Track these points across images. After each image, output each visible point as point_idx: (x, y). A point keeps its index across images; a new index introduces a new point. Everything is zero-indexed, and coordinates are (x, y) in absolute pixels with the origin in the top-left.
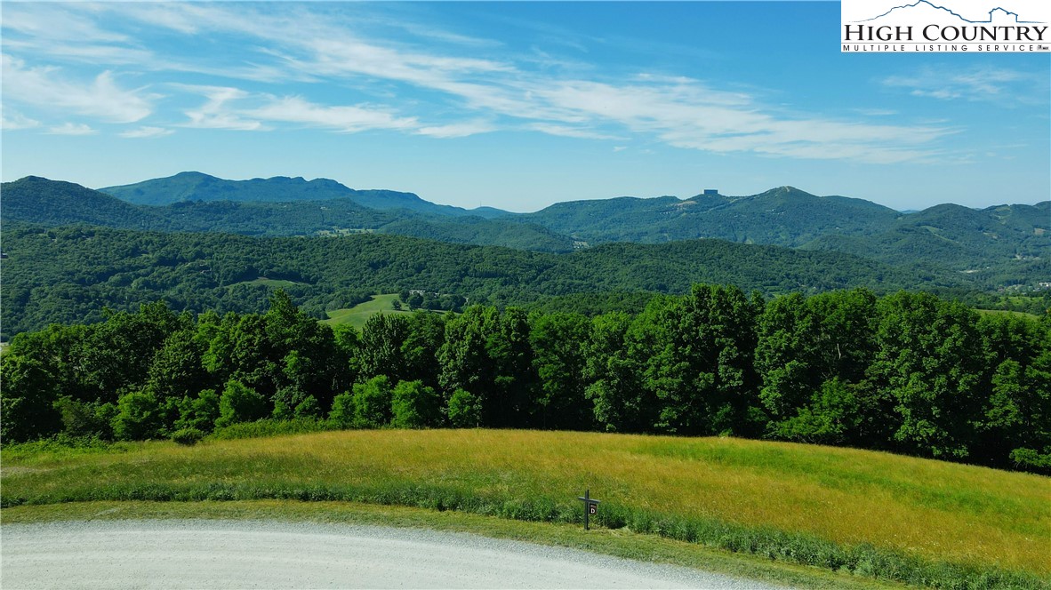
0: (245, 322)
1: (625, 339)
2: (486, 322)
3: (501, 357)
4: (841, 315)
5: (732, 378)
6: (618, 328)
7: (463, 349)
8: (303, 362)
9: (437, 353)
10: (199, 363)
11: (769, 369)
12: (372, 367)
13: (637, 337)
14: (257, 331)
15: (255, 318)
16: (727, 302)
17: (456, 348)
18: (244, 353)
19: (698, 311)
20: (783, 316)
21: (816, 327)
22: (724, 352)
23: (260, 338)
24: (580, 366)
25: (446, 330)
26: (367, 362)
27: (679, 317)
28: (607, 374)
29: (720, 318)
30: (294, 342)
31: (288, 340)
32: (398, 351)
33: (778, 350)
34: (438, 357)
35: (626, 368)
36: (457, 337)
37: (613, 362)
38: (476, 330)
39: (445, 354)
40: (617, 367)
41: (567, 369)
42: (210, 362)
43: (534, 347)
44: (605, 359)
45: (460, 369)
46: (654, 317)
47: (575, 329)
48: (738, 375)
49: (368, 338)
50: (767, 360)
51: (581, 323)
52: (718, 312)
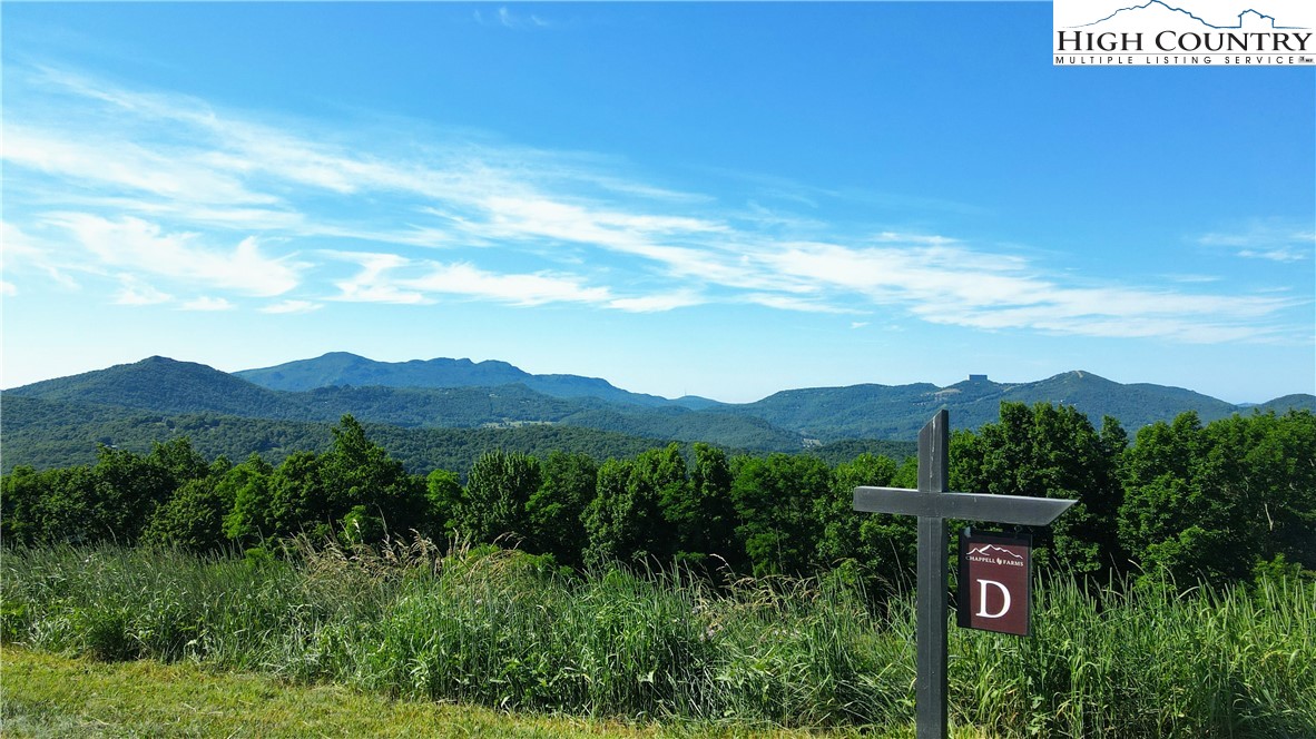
0: (292, 463)
2: (662, 465)
3: (684, 521)
4: (1274, 448)
5: (1080, 557)
6: (876, 476)
7: (623, 507)
9: (584, 514)
10: (217, 525)
11: (1148, 543)
12: (479, 534)
14: (308, 476)
15: (308, 458)
16: (1063, 430)
17: (611, 505)
18: (283, 510)
19: (1013, 446)
20: (1168, 449)
21: (1231, 470)
23: (310, 487)
24: (814, 538)
25: (599, 478)
26: (472, 526)
27: (979, 456)
28: (860, 550)
29: (1052, 456)
30: (362, 492)
31: (353, 490)
32: (521, 511)
33: (1163, 508)
34: (585, 520)
35: (892, 541)
36: (614, 489)
37: (870, 529)
38: (645, 476)
39: (595, 516)
40: (876, 539)
41: (790, 543)
42: (234, 524)
43: (739, 507)
44: (857, 526)
45: (617, 539)
47: (805, 478)
48: (1094, 550)
49: (478, 489)
50: (1144, 527)
51: (815, 470)
52: (1049, 446)
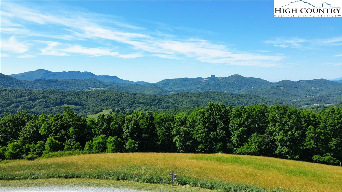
0: (55, 117)
1: (186, 121)
2: (139, 116)
3: (144, 128)
4: (257, 112)
5: (222, 134)
6: (184, 117)
7: (131, 125)
8: (76, 131)
9: (123, 127)
10: (38, 132)
11: (234, 131)
12: (100, 132)
13: (190, 121)
14: (59, 120)
15: (59, 116)
16: (220, 108)
17: (129, 125)
18: (54, 128)
19: (210, 112)
20: (238, 113)
21: (249, 116)
22: (219, 125)
23: (60, 123)
24: (171, 130)
25: (126, 119)
26: (98, 130)
27: (204, 114)
28: (180, 133)
29: (218, 114)
30: (73, 124)
31: (70, 123)
32: (109, 126)
33: (237, 124)
34: (123, 128)
35: (187, 131)
36: (129, 122)
37: (182, 129)
38: (136, 118)
39: (125, 127)
40: (184, 131)
41: (167, 132)
42: (42, 131)
43: (156, 124)
44: (180, 128)
45: (130, 132)
46: (196, 114)
47: (169, 118)
48: (224, 133)
49: (99, 122)
50: (233, 128)
51: (171, 116)
52: (217, 112)
